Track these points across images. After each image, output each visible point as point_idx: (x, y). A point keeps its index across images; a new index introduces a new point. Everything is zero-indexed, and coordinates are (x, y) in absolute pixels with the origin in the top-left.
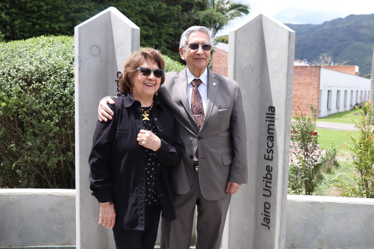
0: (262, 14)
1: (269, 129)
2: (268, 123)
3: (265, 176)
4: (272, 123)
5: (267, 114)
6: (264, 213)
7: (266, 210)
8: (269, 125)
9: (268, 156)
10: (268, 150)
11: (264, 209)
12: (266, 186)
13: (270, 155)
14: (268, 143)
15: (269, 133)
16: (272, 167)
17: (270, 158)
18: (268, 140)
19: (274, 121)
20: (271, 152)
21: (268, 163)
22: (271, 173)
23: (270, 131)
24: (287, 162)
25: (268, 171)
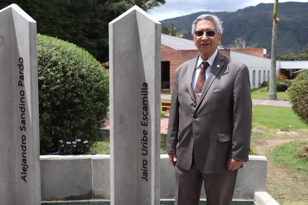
0: (136, 9)
1: (144, 101)
2: (143, 96)
3: (143, 139)
4: (146, 96)
5: (142, 89)
6: (143, 169)
7: (145, 166)
8: (144, 98)
9: (144, 123)
10: (143, 117)
11: (143, 165)
12: (144, 147)
13: (146, 121)
14: (143, 112)
15: (144, 104)
16: (147, 131)
17: (146, 124)
18: (143, 110)
19: (147, 95)
20: (146, 119)
21: (144, 128)
22: (147, 136)
23: (145, 103)
24: (158, 127)
25: (145, 134)
